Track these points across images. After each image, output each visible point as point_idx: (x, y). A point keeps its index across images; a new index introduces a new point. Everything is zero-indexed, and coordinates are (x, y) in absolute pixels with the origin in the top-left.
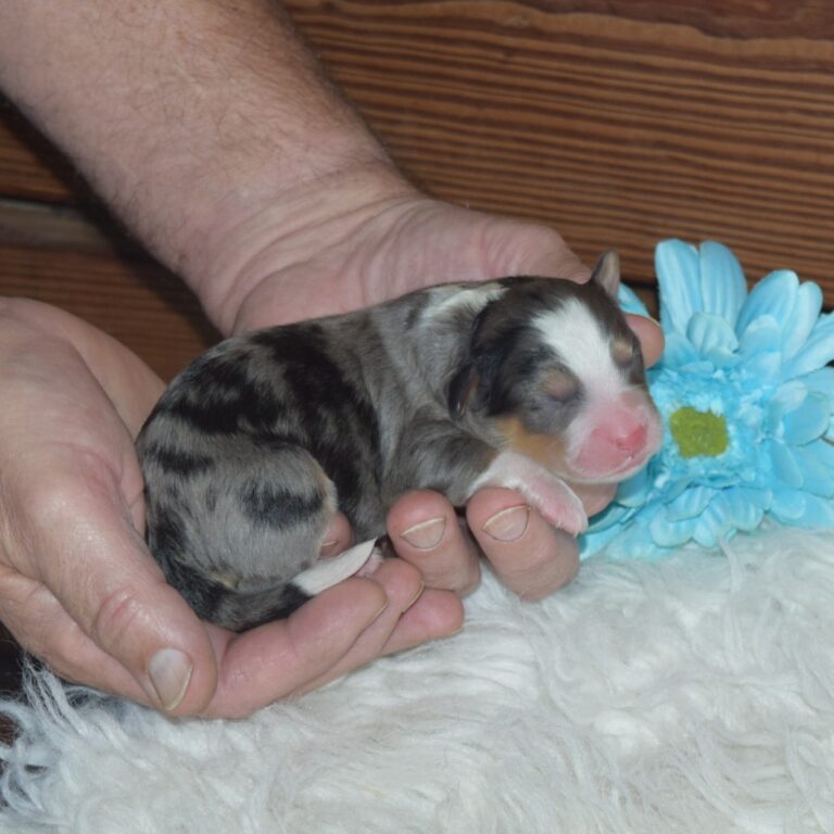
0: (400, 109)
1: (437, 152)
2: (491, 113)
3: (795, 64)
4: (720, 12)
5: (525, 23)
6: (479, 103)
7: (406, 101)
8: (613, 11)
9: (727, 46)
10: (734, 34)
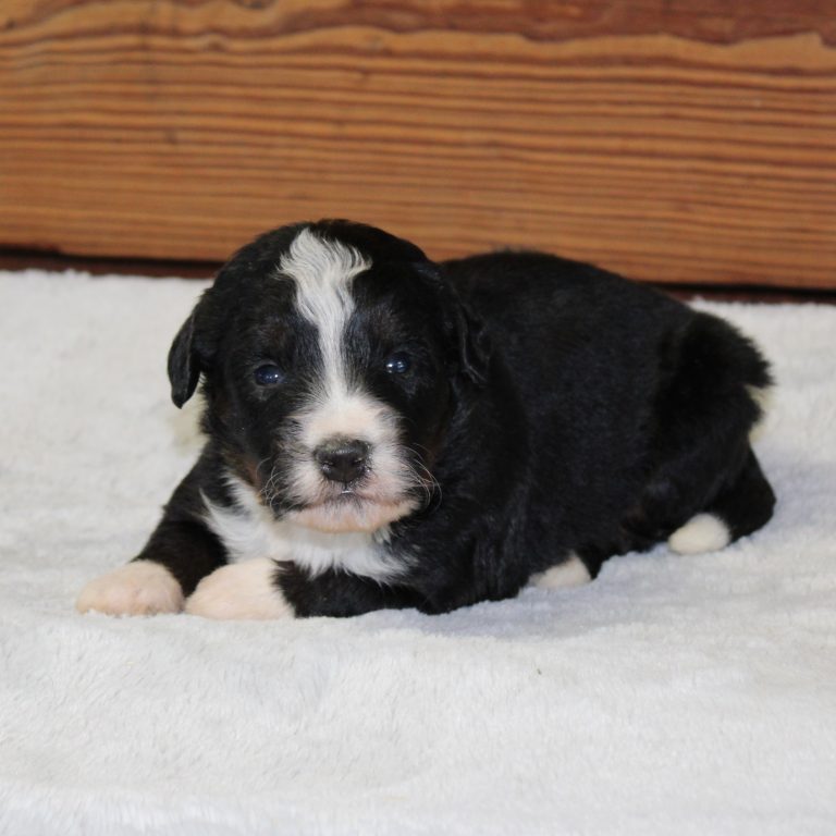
0: (273, 134)
1: (306, 170)
2: (350, 130)
3: (604, 61)
4: (541, 20)
5: (380, 45)
6: (339, 122)
7: (279, 126)
8: (452, 27)
9: (547, 50)
10: (552, 38)
